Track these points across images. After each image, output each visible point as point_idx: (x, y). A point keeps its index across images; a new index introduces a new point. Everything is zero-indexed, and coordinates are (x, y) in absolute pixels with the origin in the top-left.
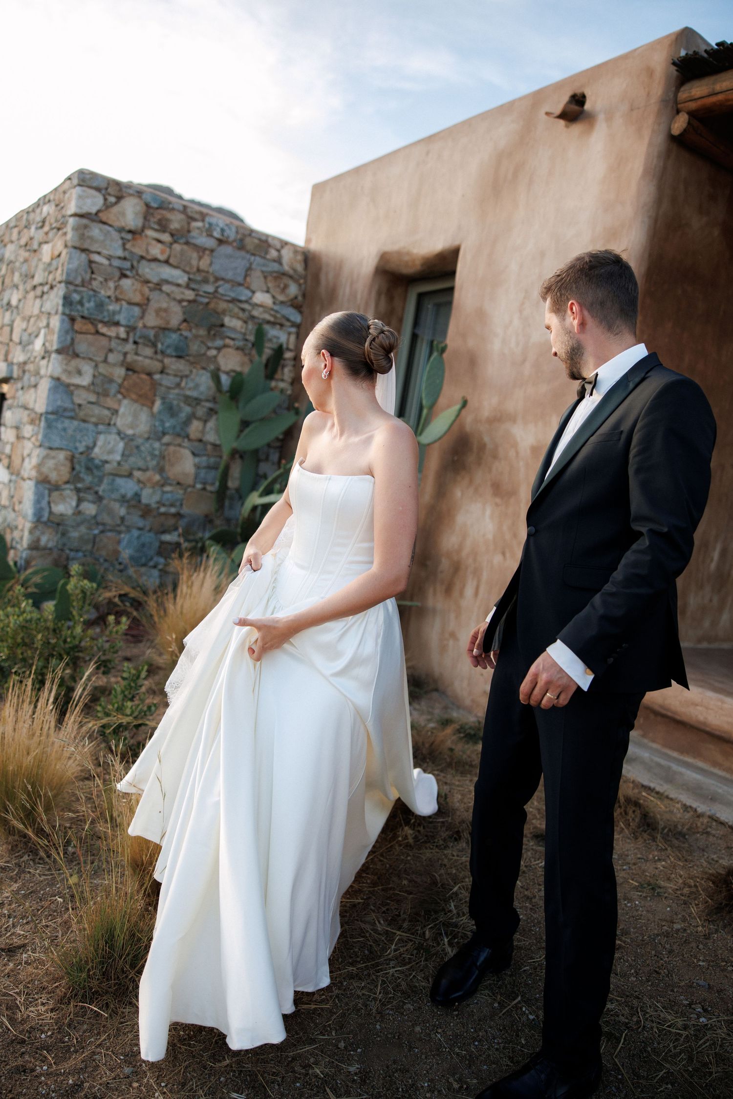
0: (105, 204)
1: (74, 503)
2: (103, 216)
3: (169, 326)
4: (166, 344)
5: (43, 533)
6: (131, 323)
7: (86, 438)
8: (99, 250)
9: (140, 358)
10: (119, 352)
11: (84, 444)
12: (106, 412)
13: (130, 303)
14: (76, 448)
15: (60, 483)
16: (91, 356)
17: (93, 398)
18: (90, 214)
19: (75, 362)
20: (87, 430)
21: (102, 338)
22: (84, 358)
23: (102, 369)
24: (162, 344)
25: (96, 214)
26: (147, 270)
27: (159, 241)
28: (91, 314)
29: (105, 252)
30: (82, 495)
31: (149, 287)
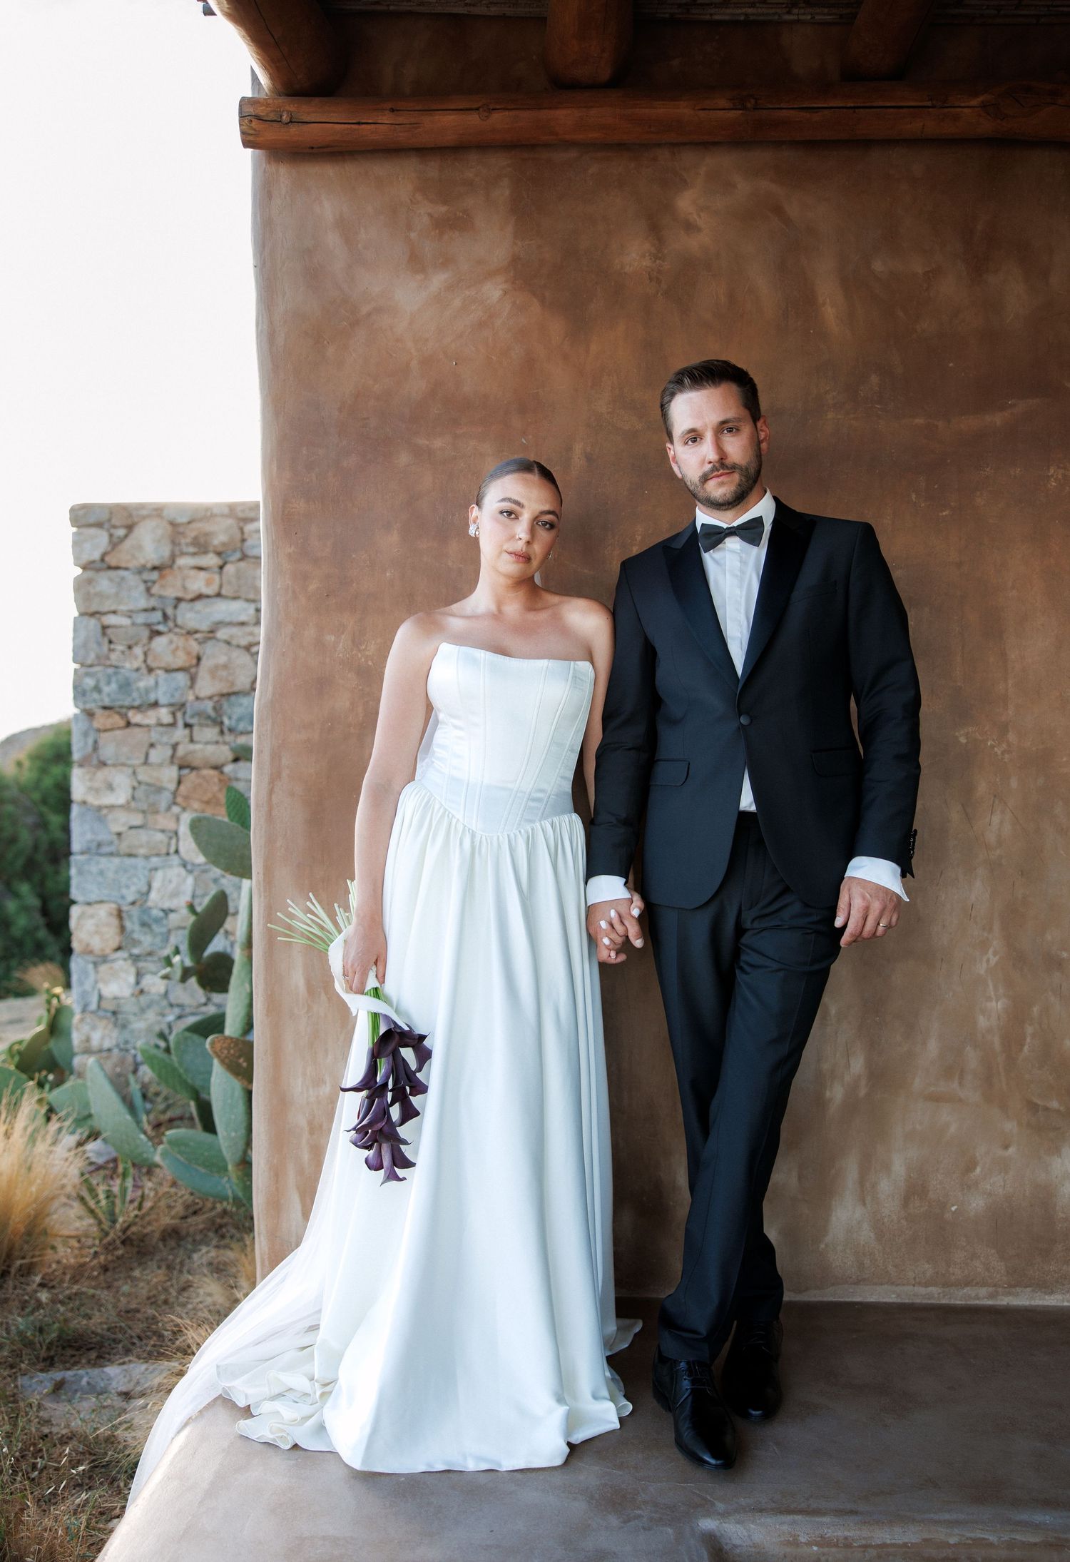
0: (110, 542)
1: (132, 979)
2: (112, 560)
3: (236, 689)
4: (235, 717)
5: (94, 1028)
6: (177, 698)
7: (135, 880)
8: (113, 608)
9: (198, 747)
10: (166, 744)
11: (133, 889)
12: (160, 837)
13: (168, 671)
14: (123, 897)
15: (108, 951)
16: (123, 760)
17: (137, 820)
18: (93, 562)
19: (102, 774)
20: (135, 867)
21: (137, 730)
22: (114, 765)
23: (143, 775)
24: (230, 718)
25: (102, 560)
26: (189, 617)
27: (201, 569)
28: (113, 701)
29: (123, 608)
30: (141, 964)
31: (196, 640)
